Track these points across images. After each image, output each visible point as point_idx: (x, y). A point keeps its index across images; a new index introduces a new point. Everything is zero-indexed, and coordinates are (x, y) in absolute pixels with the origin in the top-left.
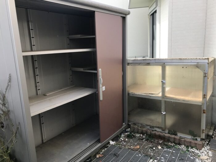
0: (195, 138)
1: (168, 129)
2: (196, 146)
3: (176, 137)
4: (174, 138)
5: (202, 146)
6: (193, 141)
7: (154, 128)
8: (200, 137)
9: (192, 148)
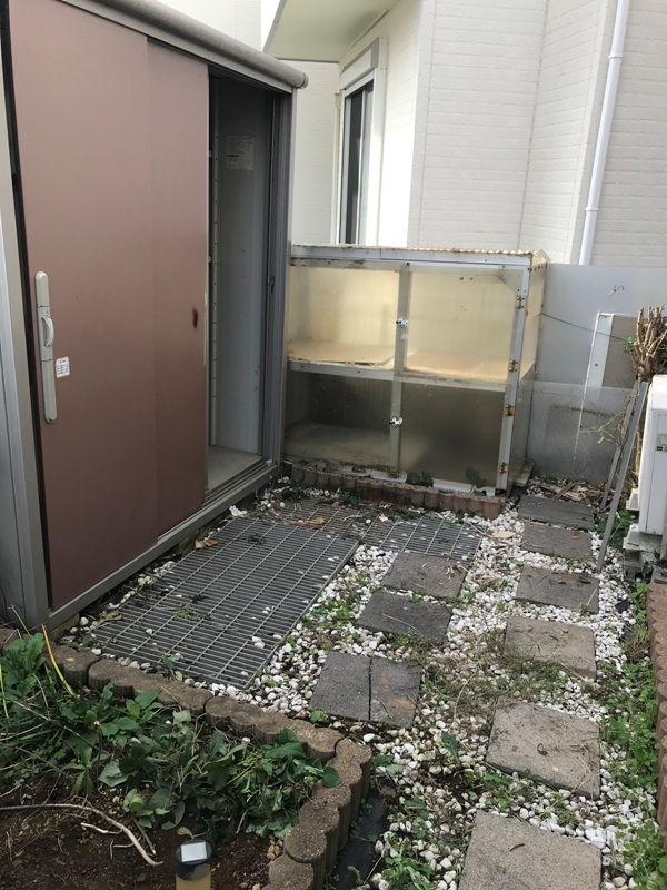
0: (481, 490)
1: (406, 471)
2: (483, 511)
3: (429, 490)
4: (425, 493)
5: (498, 507)
6: (476, 498)
7: (365, 472)
8: (493, 485)
9: (472, 515)
